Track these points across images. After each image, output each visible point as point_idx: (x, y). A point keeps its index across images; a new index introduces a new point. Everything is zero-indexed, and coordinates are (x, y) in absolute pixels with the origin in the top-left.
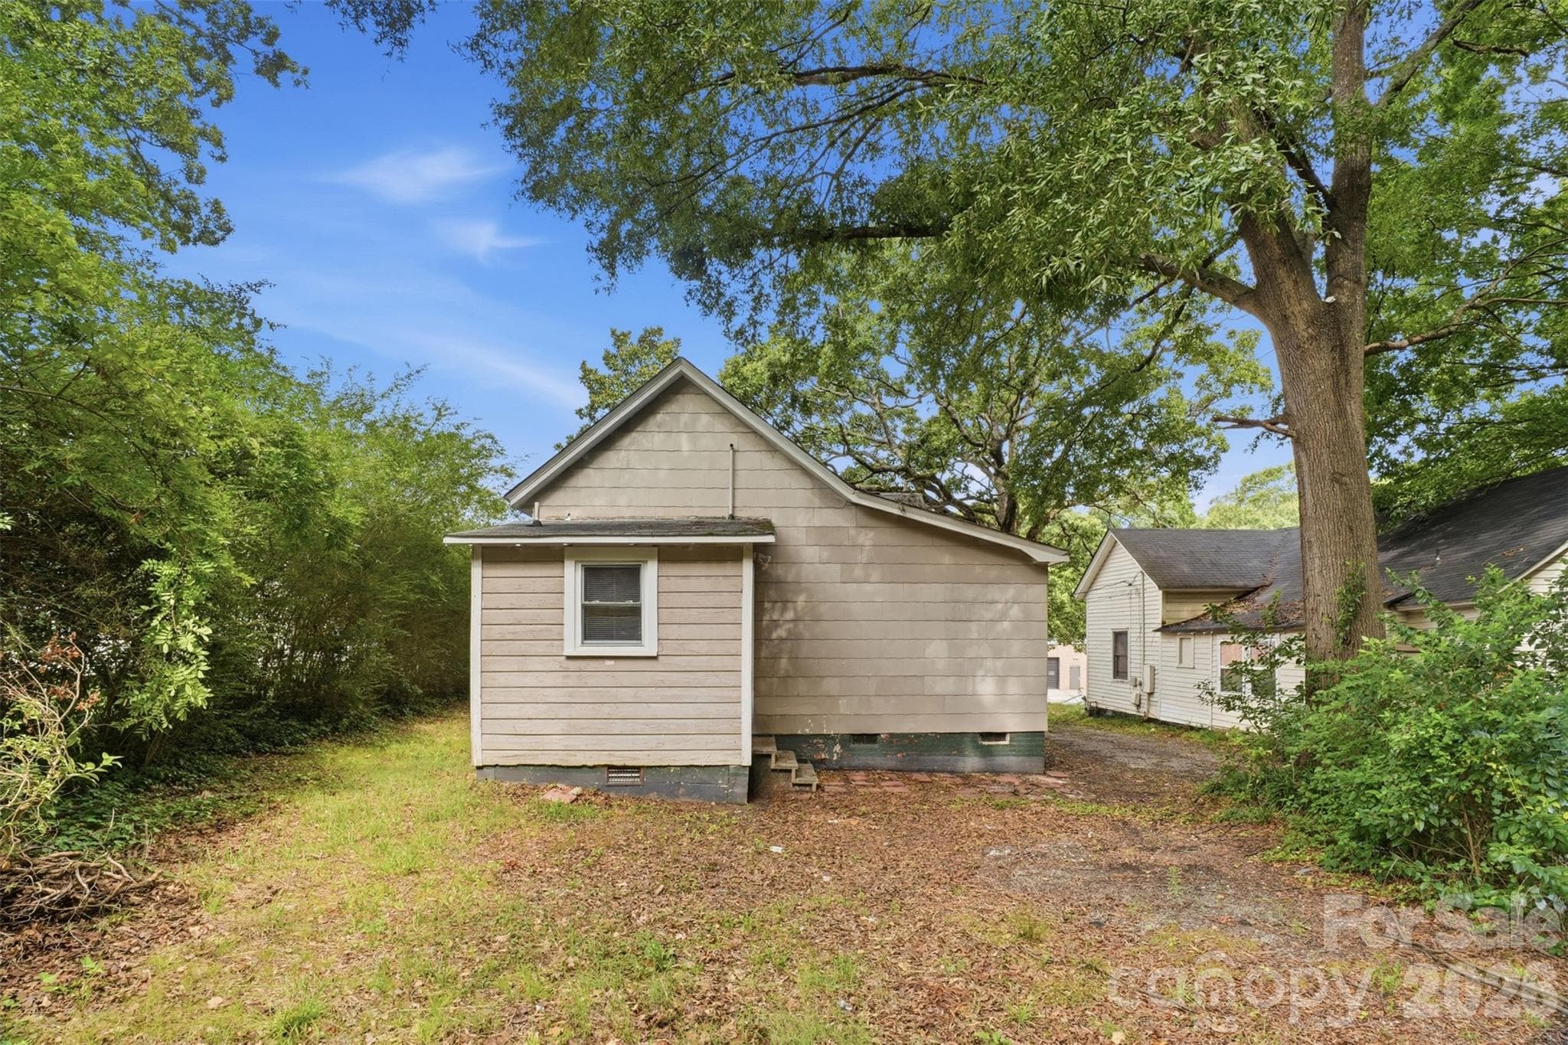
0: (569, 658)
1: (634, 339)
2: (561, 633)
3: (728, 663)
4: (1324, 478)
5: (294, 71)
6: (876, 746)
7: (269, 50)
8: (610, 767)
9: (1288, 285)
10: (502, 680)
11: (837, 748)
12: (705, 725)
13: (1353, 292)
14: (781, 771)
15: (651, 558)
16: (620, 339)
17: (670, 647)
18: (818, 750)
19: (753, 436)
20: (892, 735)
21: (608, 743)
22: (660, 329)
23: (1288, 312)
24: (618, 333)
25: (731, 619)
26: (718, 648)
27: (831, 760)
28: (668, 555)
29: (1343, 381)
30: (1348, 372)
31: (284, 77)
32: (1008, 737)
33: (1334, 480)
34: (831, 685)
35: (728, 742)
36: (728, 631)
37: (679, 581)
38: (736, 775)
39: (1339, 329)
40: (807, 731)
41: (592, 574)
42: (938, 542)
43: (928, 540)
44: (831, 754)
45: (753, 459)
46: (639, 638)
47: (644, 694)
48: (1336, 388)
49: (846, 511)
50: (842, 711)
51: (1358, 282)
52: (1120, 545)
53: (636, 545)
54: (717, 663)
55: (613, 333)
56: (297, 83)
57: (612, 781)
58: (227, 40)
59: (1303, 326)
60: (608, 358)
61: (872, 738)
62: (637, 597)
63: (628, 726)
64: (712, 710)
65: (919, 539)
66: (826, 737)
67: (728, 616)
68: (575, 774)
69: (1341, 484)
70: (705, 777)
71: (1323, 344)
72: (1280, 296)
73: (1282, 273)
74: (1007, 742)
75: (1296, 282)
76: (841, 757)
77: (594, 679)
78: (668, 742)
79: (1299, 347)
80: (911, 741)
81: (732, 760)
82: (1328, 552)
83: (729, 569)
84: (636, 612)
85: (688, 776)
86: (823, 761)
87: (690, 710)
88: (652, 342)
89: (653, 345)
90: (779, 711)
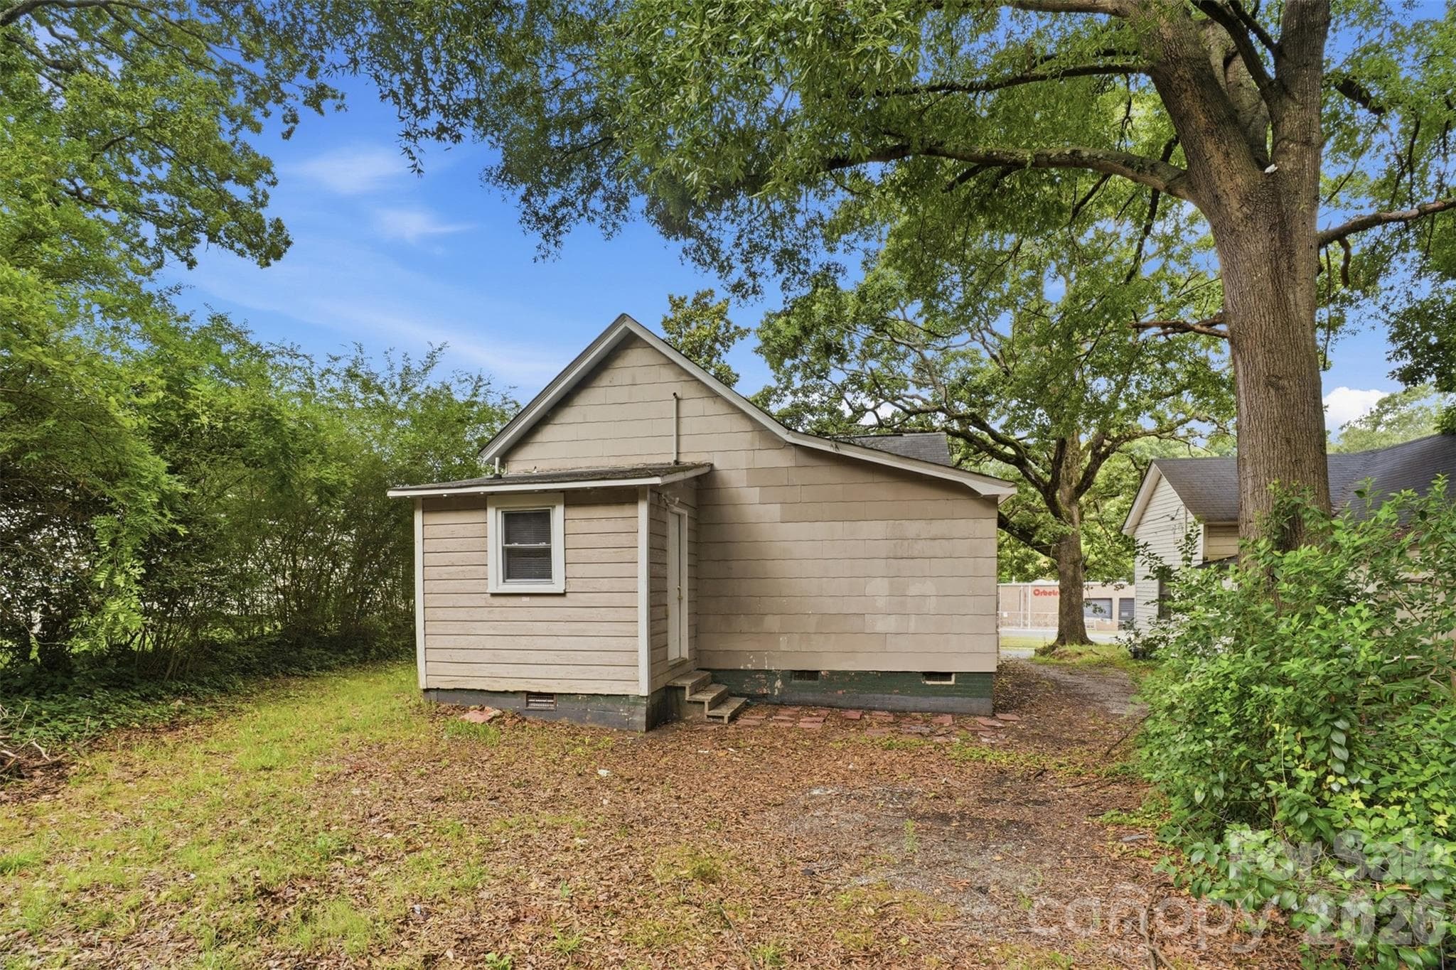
0: (493, 595)
1: (689, 303)
2: (486, 573)
3: (625, 599)
4: (1258, 383)
5: (334, 97)
6: (817, 683)
7: (312, 84)
8: (529, 694)
9: (1217, 160)
10: (440, 614)
11: (778, 684)
12: (607, 658)
13: (1301, 157)
14: (695, 702)
15: (559, 503)
16: (677, 305)
17: (575, 585)
18: (761, 685)
19: (695, 384)
20: (833, 673)
21: (526, 671)
22: (711, 291)
23: (1220, 192)
24: (676, 298)
25: (628, 558)
26: (617, 585)
27: (772, 694)
28: (574, 499)
29: (1284, 265)
30: (1291, 254)
31: (327, 104)
32: (953, 677)
33: (1269, 384)
34: (772, 623)
35: (628, 673)
36: (625, 570)
37: (583, 523)
38: (635, 704)
39: (1279, 204)
40: (749, 666)
41: (510, 518)
42: (877, 478)
43: (869, 478)
44: (773, 689)
45: (695, 406)
46: (550, 577)
47: (556, 628)
48: (1276, 276)
49: (784, 452)
50: (783, 647)
51: (1307, 143)
52: (1164, 479)
53: (546, 491)
54: (617, 599)
55: (670, 297)
56: (339, 108)
57: (532, 706)
58: (281, 81)
59: (1236, 205)
60: (666, 323)
61: (813, 674)
62: (547, 538)
63: (541, 657)
64: (613, 643)
65: (860, 477)
66: (768, 672)
67: (627, 555)
68: (499, 699)
69: (1277, 389)
70: (609, 706)
71: (1260, 223)
72: (1210, 174)
73: (1209, 147)
74: (952, 682)
75: (1227, 154)
76: (782, 692)
77: (513, 614)
78: (575, 672)
79: (1233, 230)
80: (852, 679)
81: (631, 690)
82: (1261, 470)
83: (626, 511)
84: (547, 553)
85: (593, 704)
86: (765, 696)
87: (595, 643)
88: (706, 304)
89: (705, 307)
90: (723, 647)
